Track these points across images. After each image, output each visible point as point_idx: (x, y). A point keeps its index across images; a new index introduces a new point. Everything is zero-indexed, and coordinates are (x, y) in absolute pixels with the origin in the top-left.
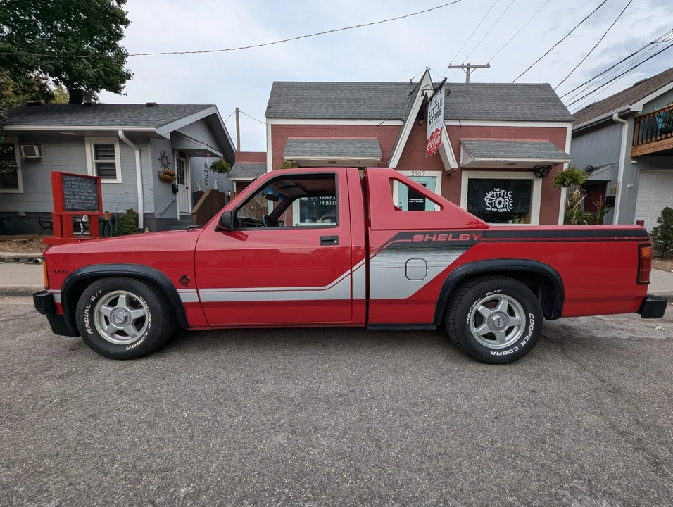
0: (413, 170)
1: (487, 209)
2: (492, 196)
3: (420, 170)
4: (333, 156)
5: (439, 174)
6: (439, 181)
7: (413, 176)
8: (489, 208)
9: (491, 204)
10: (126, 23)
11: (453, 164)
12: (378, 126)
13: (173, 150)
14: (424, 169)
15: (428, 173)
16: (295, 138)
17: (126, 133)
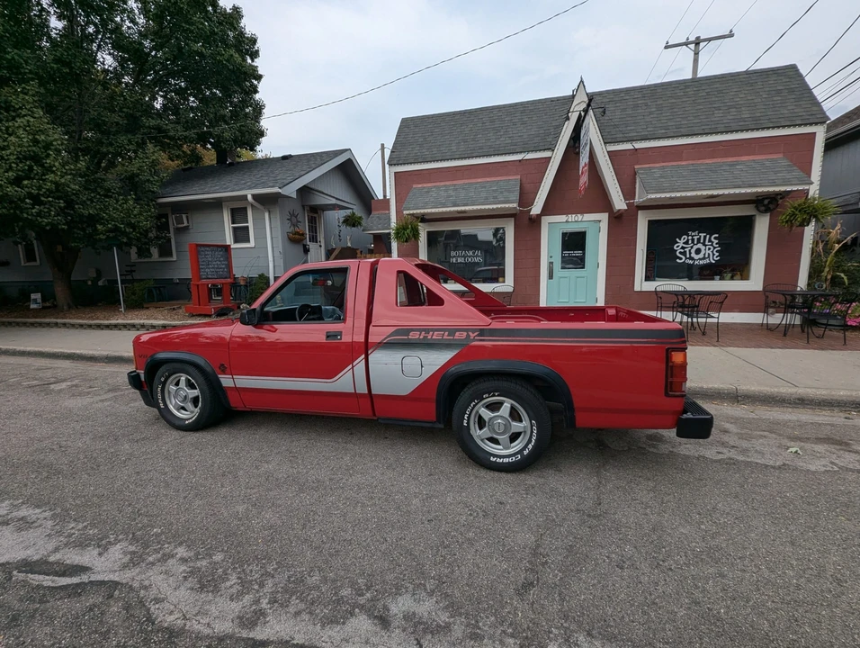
0: (567, 214)
1: (678, 260)
2: (687, 243)
3: (576, 213)
4: (458, 206)
5: (604, 217)
6: (604, 226)
7: (567, 222)
8: (681, 259)
9: (684, 254)
10: (259, 78)
11: (619, 203)
12: (520, 161)
13: (303, 206)
14: (582, 213)
15: (588, 217)
16: (420, 186)
17: (253, 196)
